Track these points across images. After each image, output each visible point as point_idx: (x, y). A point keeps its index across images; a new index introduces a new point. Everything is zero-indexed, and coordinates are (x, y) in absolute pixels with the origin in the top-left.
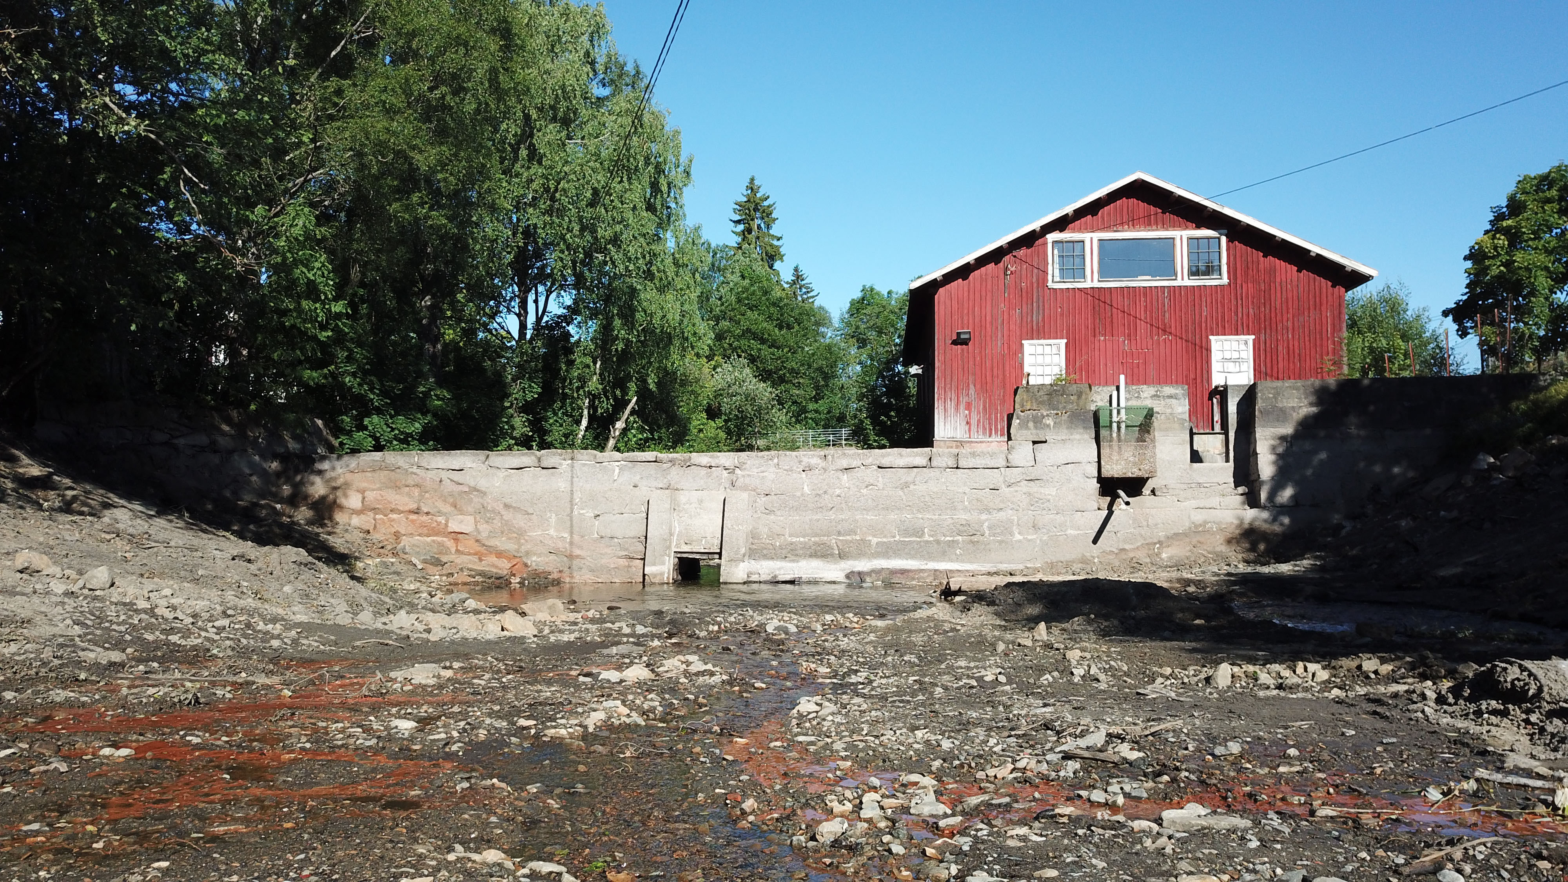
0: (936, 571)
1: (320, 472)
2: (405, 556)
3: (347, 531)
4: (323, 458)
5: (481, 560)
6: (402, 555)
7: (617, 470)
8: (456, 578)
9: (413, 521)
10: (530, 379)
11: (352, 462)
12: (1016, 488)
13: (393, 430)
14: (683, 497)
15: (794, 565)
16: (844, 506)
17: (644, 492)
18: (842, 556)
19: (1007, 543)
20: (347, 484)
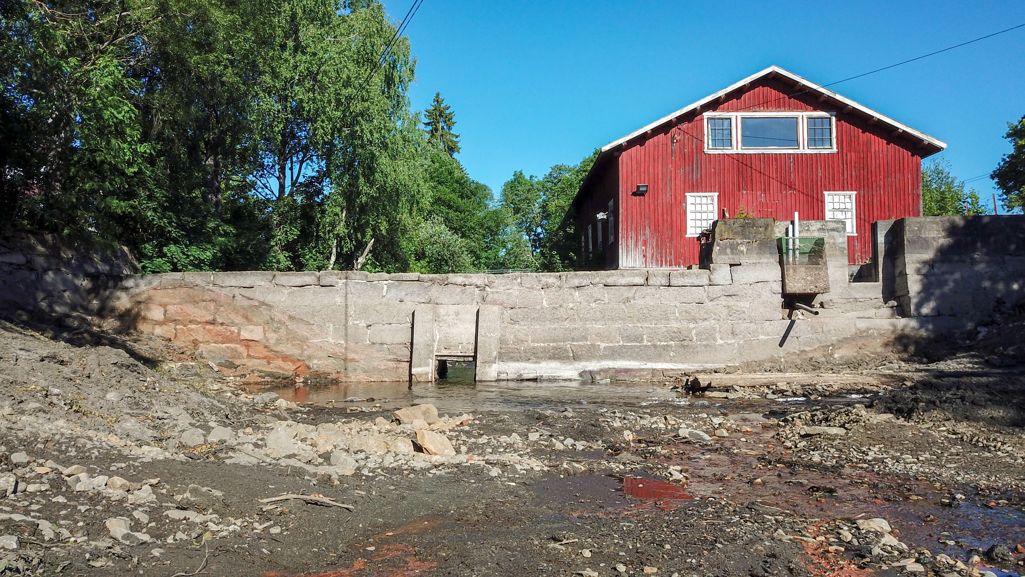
0: (653, 369)
1: (126, 289)
2: (203, 360)
3: (150, 339)
4: (128, 277)
5: (269, 363)
6: (200, 360)
7: (385, 288)
8: (248, 378)
9: (209, 331)
10: (291, 224)
11: (156, 281)
12: (717, 302)
13: (188, 256)
14: (442, 311)
15: (536, 365)
16: (576, 317)
17: (409, 306)
18: (576, 358)
19: (711, 346)
20: (150, 299)
